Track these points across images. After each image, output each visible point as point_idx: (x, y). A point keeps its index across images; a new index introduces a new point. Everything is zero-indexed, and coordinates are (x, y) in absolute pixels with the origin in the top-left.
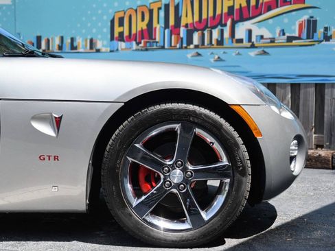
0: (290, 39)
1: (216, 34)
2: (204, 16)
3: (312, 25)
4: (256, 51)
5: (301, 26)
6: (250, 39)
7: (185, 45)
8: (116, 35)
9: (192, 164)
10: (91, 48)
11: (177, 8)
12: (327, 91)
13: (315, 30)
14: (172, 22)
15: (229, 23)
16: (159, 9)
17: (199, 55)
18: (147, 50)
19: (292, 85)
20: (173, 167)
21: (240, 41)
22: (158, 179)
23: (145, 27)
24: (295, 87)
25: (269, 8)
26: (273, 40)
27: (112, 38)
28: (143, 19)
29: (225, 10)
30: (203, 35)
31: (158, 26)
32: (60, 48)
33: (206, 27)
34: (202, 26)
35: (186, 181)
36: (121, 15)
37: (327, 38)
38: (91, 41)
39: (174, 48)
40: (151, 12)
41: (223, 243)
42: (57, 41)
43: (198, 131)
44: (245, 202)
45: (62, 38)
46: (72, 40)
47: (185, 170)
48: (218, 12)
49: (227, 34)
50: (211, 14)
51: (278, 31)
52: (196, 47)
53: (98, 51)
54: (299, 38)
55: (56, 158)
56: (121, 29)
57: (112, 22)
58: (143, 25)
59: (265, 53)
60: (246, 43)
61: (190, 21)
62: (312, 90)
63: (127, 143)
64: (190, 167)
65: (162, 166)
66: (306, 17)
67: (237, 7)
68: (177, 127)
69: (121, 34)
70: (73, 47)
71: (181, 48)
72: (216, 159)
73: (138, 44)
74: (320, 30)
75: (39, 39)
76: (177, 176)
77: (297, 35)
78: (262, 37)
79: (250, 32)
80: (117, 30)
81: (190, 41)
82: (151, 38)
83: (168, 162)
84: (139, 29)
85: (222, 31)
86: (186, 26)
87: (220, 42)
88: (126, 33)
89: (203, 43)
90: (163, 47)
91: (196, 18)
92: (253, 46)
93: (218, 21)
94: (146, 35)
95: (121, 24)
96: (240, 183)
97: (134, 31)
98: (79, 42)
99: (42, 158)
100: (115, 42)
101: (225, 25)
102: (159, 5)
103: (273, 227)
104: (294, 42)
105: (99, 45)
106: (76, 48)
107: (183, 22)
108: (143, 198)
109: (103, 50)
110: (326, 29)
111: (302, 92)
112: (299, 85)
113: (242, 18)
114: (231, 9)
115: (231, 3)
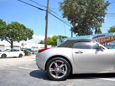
2: (101, 42)
25: (113, 41)
26: (114, 45)
50: (103, 41)
60: (109, 46)
67: (107, 40)
78: (112, 45)
79: (110, 44)
85: (105, 44)
87: (105, 46)
92: (111, 46)
113: (108, 42)
114: (106, 41)
115: (106, 40)
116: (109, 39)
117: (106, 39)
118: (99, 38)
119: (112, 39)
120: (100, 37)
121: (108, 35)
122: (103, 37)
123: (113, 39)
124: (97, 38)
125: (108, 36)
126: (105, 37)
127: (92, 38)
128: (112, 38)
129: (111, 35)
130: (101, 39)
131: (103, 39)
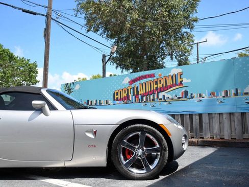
0: (179, 98)
1: (152, 97)
2: (147, 91)
3: (186, 93)
4: (167, 103)
5: (182, 93)
6: (164, 99)
8: (116, 98)
9: (145, 147)
10: (107, 104)
11: (137, 88)
12: (194, 117)
13: (187, 95)
14: (135, 93)
15: (156, 93)
16: (131, 89)
17: (146, 105)
18: (127, 103)
19: (181, 115)
20: (138, 149)
21: (161, 99)
22: (133, 153)
24: (182, 116)
25: (170, 87)
26: (172, 99)
27: (114, 100)
28: (125, 93)
29: (155, 89)
30: (147, 97)
31: (131, 95)
32: (96, 104)
34: (147, 94)
35: (143, 154)
36: (117, 91)
37: (192, 97)
38: (107, 101)
39: (137, 102)
40: (128, 90)
41: (159, 178)
42: (95, 102)
43: (147, 134)
44: (166, 162)
45: (96, 100)
46: (100, 101)
47: (143, 150)
48: (152, 89)
49: (156, 97)
50: (149, 90)
51: (174, 95)
52: (145, 102)
53: (109, 104)
54: (182, 98)
55: (95, 146)
56: (117, 97)
57: (114, 94)
58: (125, 95)
60: (163, 100)
61: (142, 92)
62: (188, 116)
63: (121, 140)
64: (145, 149)
65: (134, 148)
66: (184, 90)
67: (159, 87)
68: (139, 133)
69: (117, 98)
70: (100, 104)
71: (139, 102)
72: (154, 145)
73: (124, 101)
74: (189, 95)
75: (88, 101)
76: (140, 152)
77: (181, 96)
78: (168, 98)
79: (164, 96)
80: (116, 97)
81: (142, 100)
82: (128, 99)
83: (136, 147)
85: (154, 96)
86: (141, 94)
87: (153, 100)
88: (119, 98)
89: (147, 100)
90: (133, 103)
91: (144, 92)
92: (165, 101)
93: (152, 93)
94: (126, 98)
95: (117, 94)
96: (164, 154)
97: (122, 97)
98: (103, 101)
99: (89, 146)
102: (131, 87)
103: (177, 170)
104: (180, 99)
105: (109, 103)
107: (139, 94)
108: (127, 161)
109: (111, 104)
110: (191, 94)
111: (184, 117)
112: (183, 114)
113: (161, 91)
114: (157, 88)
116: (163, 85)
117: (156, 83)
118: (142, 81)
119: (169, 84)
120: (145, 80)
121: (160, 73)
122: (150, 79)
123: (171, 83)
124: (138, 83)
125: (160, 75)
126: (155, 78)
127: (129, 82)
128: (170, 82)
129: (168, 75)
130: (147, 84)
131: (150, 83)
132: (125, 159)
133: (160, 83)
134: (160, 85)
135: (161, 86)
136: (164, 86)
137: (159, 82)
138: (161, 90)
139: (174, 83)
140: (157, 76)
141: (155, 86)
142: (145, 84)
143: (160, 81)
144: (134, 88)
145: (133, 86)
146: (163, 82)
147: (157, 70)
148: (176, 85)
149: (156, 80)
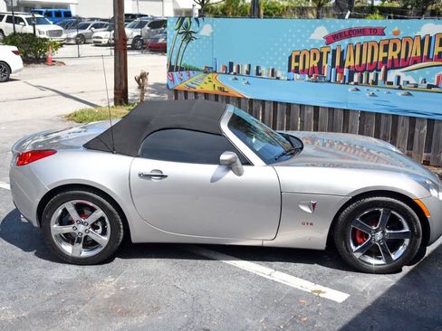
0: (430, 86)
1: (372, 76)
2: (364, 62)
4: (403, 92)
5: (439, 78)
6: (398, 83)
7: (347, 81)
8: (293, 68)
9: (388, 229)
10: (273, 76)
11: (342, 53)
14: (338, 63)
15: (383, 69)
16: (328, 52)
17: (357, 90)
18: (317, 82)
19: (429, 120)
20: (377, 231)
21: (391, 83)
22: (367, 237)
23: (316, 65)
24: (431, 122)
25: (415, 62)
26: (416, 86)
27: (289, 70)
28: (315, 59)
29: (381, 59)
30: (362, 76)
31: (327, 66)
32: (248, 73)
33: (364, 70)
34: (362, 69)
35: (383, 239)
36: (298, 53)
38: (273, 70)
39: (339, 83)
40: (321, 54)
41: (400, 271)
42: (246, 68)
43: (393, 212)
44: (417, 251)
45: (250, 66)
46: (258, 68)
47: (383, 233)
48: (375, 60)
49: (380, 77)
50: (369, 61)
51: (421, 79)
52: (356, 84)
53: (278, 78)
54: (437, 87)
55: (311, 224)
56: (297, 64)
57: (290, 58)
58: (315, 63)
59: (409, 94)
60: (395, 85)
61: (352, 64)
64: (387, 231)
65: (370, 231)
67: (390, 58)
68: (381, 210)
69: (297, 68)
70: (258, 74)
71: (344, 83)
72: (402, 227)
73: (310, 77)
75: (231, 64)
76: (379, 236)
77: (435, 84)
78: (408, 82)
79: (399, 78)
80: (294, 64)
81: (351, 79)
82: (320, 73)
83: (374, 228)
84: (311, 66)
85: (377, 75)
86: (349, 67)
87: (375, 83)
88: (301, 68)
89: (361, 82)
90: (330, 81)
91: (357, 63)
92: (400, 88)
93: (374, 67)
94: (316, 70)
95: (297, 60)
96: (416, 241)
97: (307, 67)
98: (263, 70)
99: (303, 224)
100: (291, 73)
101: (380, 70)
102: (328, 49)
104: (433, 89)
105: (279, 74)
106: (260, 74)
107: (346, 65)
108: (359, 247)
109: (282, 78)
111: (436, 125)
112: (434, 120)
113: (393, 67)
114: (385, 59)
115: (385, 54)
116: (399, 55)
117: (386, 49)
118: (355, 40)
119: (413, 55)
120: (362, 39)
121: (396, 29)
122: (373, 38)
123: (419, 54)
124: (346, 41)
125: (396, 33)
126: (384, 38)
127: (326, 38)
128: (415, 50)
129: (413, 35)
130: (365, 48)
131: (373, 47)
132: (356, 245)
133: (395, 49)
134: (392, 54)
135: (396, 57)
136: (403, 56)
137: (391, 48)
138: (394, 65)
139: (425, 53)
140: (389, 34)
141: (383, 54)
142: (362, 47)
143: (395, 46)
144: (334, 52)
145: (333, 46)
146: (401, 48)
147: (392, 21)
148: (428, 59)
149: (387, 42)
